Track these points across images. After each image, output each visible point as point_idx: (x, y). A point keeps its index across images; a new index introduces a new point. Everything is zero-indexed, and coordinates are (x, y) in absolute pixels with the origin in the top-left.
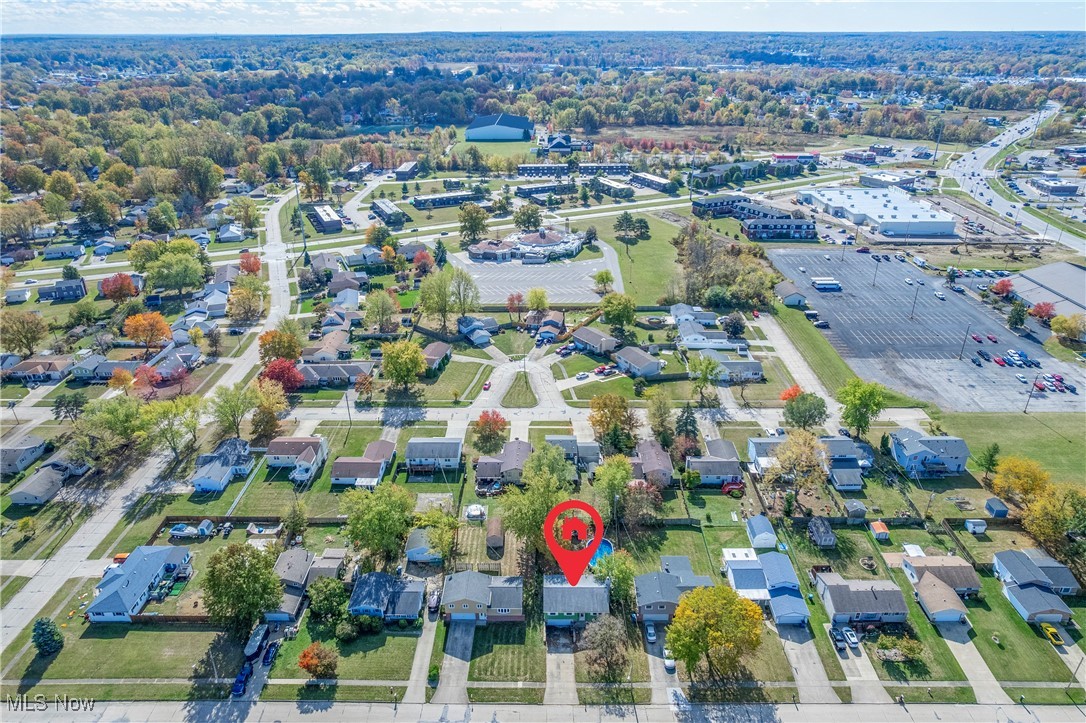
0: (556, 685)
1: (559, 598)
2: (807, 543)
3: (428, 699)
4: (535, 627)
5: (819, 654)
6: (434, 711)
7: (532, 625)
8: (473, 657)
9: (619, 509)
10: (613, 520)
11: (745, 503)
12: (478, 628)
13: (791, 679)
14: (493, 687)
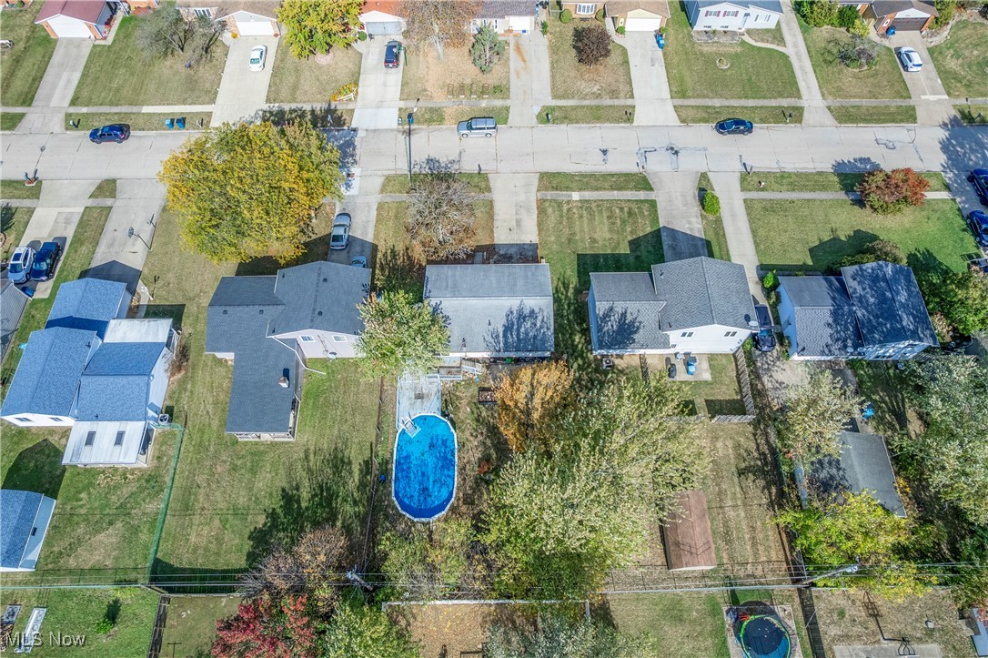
0: (522, 197)
3: (704, 177)
6: (691, 163)
8: (657, 234)
14: (616, 193)
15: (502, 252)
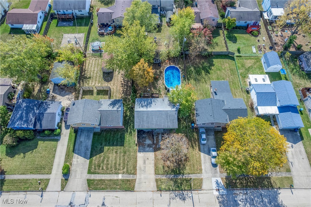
0: (143, 176)
1: (145, 118)
2: (298, 69)
3: (63, 188)
4: (131, 132)
5: (306, 152)
6: (66, 197)
7: (129, 131)
8: (91, 156)
9: (186, 46)
10: (182, 54)
11: (260, 39)
12: (95, 134)
13: (289, 171)
14: (103, 178)
15: (151, 148)
